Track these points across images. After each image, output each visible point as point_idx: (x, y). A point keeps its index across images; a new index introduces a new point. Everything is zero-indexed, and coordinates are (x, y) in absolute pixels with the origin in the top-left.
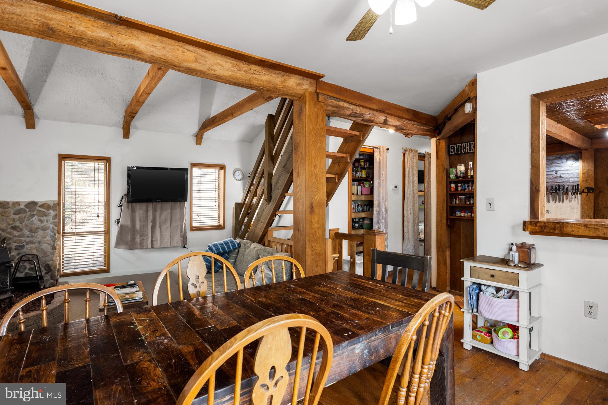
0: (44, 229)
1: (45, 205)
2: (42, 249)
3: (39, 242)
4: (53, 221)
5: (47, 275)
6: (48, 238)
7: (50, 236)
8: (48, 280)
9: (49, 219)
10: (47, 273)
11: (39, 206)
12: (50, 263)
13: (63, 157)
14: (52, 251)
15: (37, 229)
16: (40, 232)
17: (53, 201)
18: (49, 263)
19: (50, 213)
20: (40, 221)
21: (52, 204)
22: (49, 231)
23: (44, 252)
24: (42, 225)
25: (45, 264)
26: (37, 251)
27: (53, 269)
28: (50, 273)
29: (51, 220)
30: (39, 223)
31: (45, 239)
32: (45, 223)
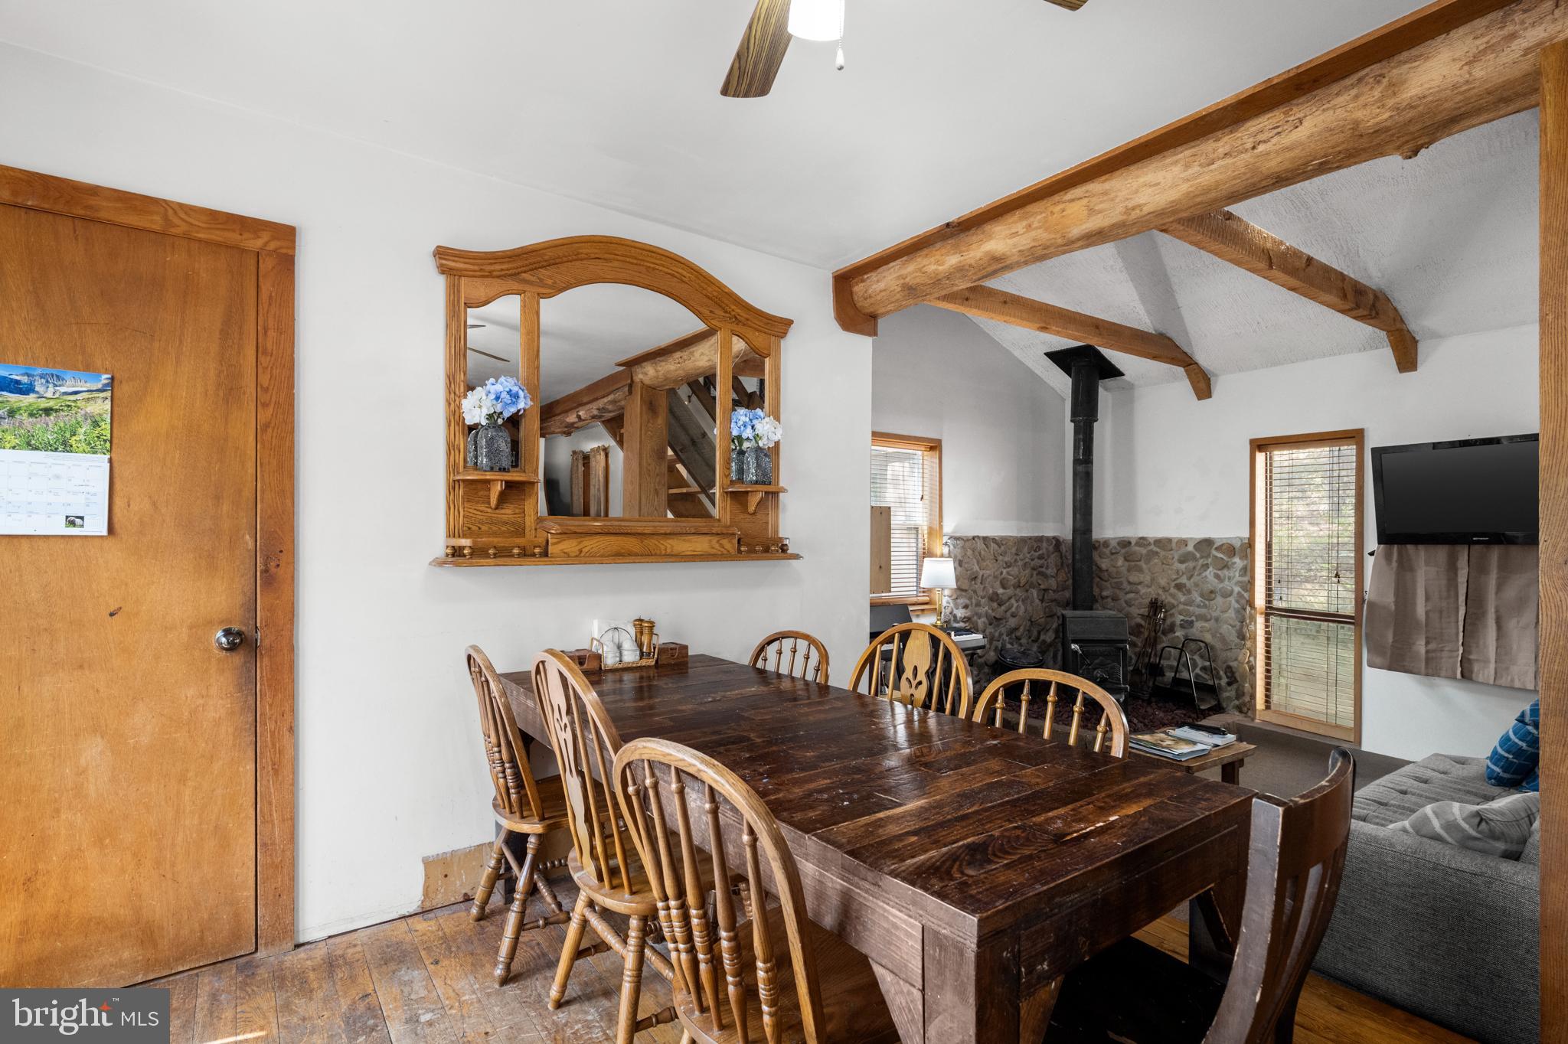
0: (1227, 594)
1: (1224, 547)
2: (1221, 634)
3: (1217, 620)
4: (1241, 579)
5: (1229, 688)
6: (1231, 613)
7: (1235, 609)
8: (1228, 698)
9: (1232, 575)
10: (1229, 684)
11: (1216, 549)
12: (1234, 664)
13: (1260, 445)
14: (1237, 641)
15: (1212, 592)
16: (1219, 600)
17: (1241, 539)
18: (1231, 664)
19: (1235, 563)
20: (1217, 576)
21: (1237, 544)
22: (1232, 599)
23: (1223, 639)
24: (1221, 586)
25: (1225, 665)
26: (1214, 636)
27: (1239, 679)
28: (1235, 686)
29: (1237, 578)
30: (1216, 581)
31: (1226, 615)
32: (1226, 582)
